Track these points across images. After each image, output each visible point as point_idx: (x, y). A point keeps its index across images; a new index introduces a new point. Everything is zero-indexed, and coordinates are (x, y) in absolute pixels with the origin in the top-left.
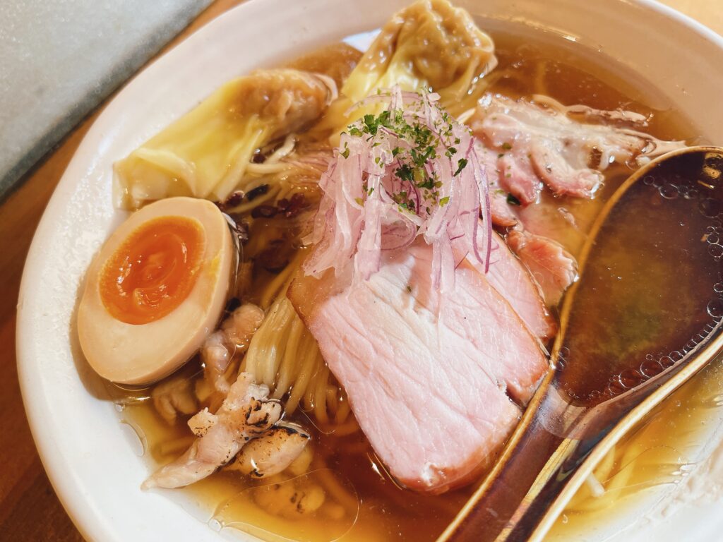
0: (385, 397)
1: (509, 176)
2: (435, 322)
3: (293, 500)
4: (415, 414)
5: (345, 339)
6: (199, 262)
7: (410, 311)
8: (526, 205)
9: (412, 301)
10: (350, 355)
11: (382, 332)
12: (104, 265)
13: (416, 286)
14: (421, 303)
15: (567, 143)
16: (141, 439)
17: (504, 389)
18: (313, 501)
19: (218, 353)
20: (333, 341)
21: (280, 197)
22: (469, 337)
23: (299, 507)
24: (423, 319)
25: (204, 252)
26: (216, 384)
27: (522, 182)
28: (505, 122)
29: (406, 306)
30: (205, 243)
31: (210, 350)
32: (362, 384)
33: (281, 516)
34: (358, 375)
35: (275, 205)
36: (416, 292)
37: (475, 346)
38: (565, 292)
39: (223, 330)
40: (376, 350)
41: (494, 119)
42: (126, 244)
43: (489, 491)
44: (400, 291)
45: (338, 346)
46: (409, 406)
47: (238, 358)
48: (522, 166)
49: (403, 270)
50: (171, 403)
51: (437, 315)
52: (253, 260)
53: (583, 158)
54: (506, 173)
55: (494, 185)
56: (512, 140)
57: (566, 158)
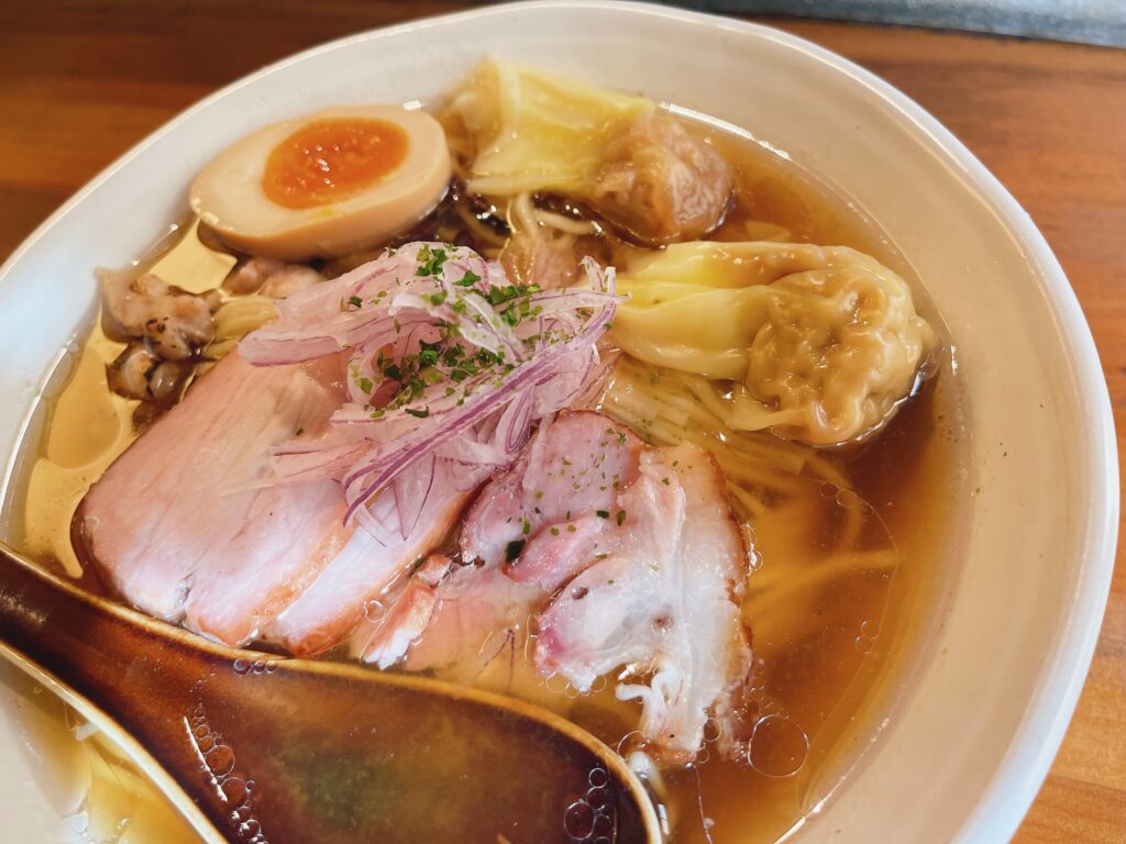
1: (556, 533)
8: (506, 570)
15: (662, 621)
28: (666, 502)
41: (666, 481)
48: (583, 551)
54: (561, 527)
55: (537, 516)
56: (634, 522)
57: (627, 625)
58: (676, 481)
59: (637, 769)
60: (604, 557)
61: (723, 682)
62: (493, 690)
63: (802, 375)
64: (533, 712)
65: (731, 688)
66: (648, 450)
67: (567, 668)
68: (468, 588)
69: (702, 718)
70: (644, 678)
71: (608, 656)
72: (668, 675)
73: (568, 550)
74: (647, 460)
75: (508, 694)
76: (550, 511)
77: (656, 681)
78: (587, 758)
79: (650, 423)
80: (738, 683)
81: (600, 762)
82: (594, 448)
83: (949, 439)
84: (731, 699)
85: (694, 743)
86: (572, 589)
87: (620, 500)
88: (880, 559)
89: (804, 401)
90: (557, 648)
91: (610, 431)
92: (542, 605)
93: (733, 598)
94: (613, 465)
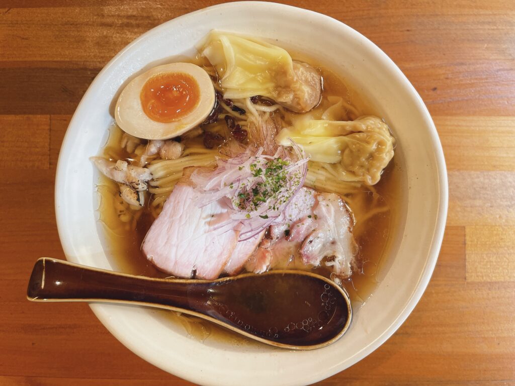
0: (166, 229)
1: (298, 226)
2: (205, 232)
3: (121, 211)
4: (166, 243)
5: (178, 202)
6: (180, 118)
7: (204, 221)
8: (287, 239)
9: (209, 219)
10: (174, 207)
11: (188, 215)
12: (159, 74)
13: (216, 218)
14: (210, 223)
15: (333, 243)
16: (107, 143)
17: (194, 269)
18: (125, 218)
19: (153, 149)
20: (176, 197)
21: (241, 123)
22: (207, 247)
23: (119, 215)
24: (204, 227)
25: (186, 116)
26: (143, 156)
27: (298, 233)
28: (329, 211)
29: (204, 219)
30: (191, 114)
31: (152, 145)
32: (166, 218)
33: (115, 209)
34: (168, 215)
35: (236, 124)
36: (213, 219)
37: (205, 251)
38: (252, 272)
39: (165, 143)
40: (181, 216)
41: (327, 205)
42: (174, 74)
43: (151, 282)
44: (210, 213)
45: (175, 201)
46: (168, 239)
47: (158, 157)
48: (308, 229)
49: (219, 210)
50: (127, 142)
51: (208, 232)
52: (204, 133)
53: (329, 253)
54: (299, 224)
55: (291, 222)
56: (320, 219)
57: (324, 245)
58: (330, 205)
59: (336, 283)
60: (314, 230)
61: (352, 254)
62: (291, 269)
63: (362, 166)
64: (304, 273)
65: (354, 255)
66: (319, 195)
67: (312, 262)
68: (275, 245)
69: (349, 266)
70: (333, 258)
71: (320, 255)
72: (340, 257)
73: (303, 229)
74: (320, 198)
75: (296, 269)
76: (295, 219)
77: (337, 260)
78: (322, 283)
79: (314, 182)
80: (356, 254)
81: (326, 283)
82: (303, 198)
84: (355, 259)
85: (349, 273)
86: (309, 240)
87: (315, 213)
88: (385, 209)
89: (364, 175)
90: (308, 257)
91: (306, 192)
92: (300, 245)
93: (350, 232)
94: (310, 201)
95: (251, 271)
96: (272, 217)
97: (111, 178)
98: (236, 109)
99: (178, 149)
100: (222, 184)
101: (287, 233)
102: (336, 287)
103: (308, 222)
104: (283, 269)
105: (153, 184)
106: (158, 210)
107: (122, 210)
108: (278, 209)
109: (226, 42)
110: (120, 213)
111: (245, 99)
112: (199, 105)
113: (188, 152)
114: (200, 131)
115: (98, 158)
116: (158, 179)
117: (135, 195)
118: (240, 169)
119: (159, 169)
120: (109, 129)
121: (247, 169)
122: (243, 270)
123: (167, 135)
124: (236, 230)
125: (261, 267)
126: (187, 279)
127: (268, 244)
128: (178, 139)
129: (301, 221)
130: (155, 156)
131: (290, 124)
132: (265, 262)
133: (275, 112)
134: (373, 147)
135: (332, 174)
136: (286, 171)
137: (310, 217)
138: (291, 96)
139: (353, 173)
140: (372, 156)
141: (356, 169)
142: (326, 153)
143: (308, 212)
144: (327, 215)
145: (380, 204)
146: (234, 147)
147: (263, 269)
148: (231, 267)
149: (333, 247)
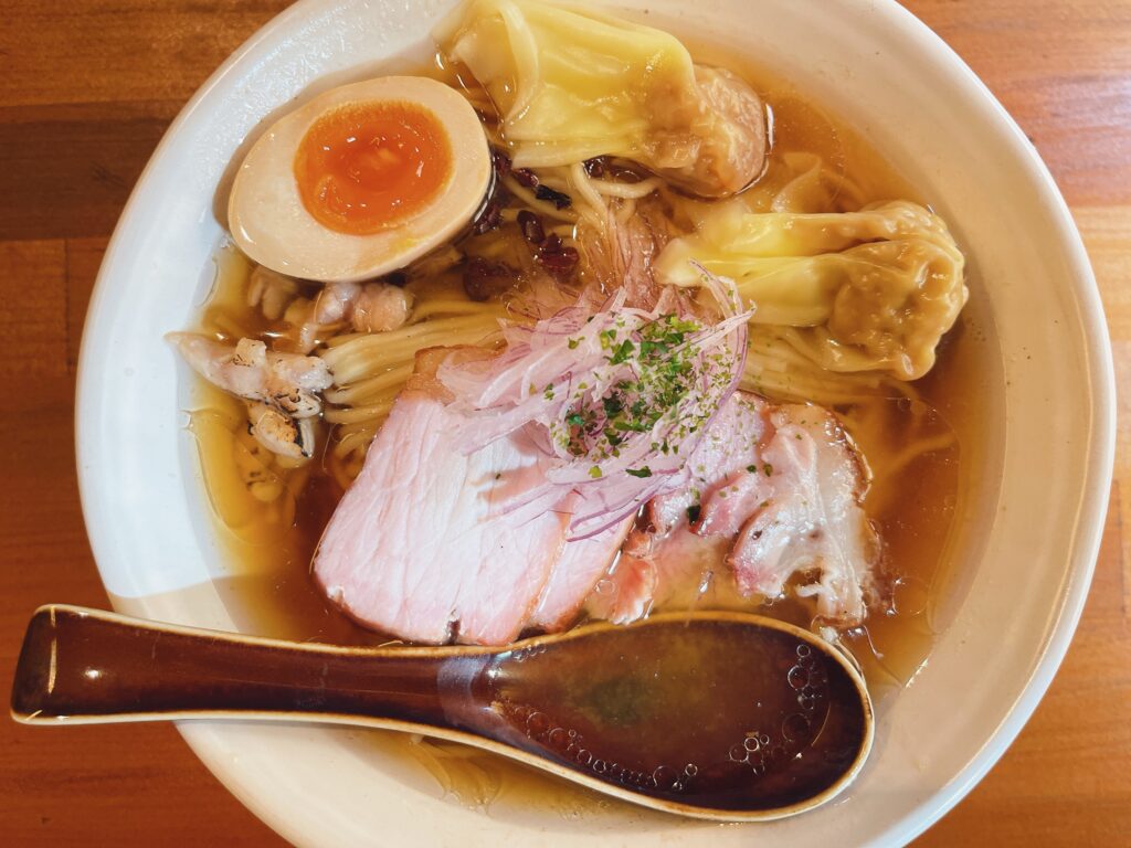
0: (376, 516)
1: (723, 495)
2: (479, 521)
3: (252, 474)
4: (378, 552)
5: (406, 444)
6: (403, 221)
7: (475, 491)
8: (693, 531)
9: (489, 485)
10: (394, 461)
11: (434, 476)
12: (341, 105)
13: (507, 482)
14: (490, 496)
15: (816, 535)
16: (212, 291)
17: (453, 620)
18: (265, 492)
19: (332, 307)
20: (398, 432)
21: (560, 230)
22: (485, 560)
23: (250, 484)
24: (475, 507)
25: (417, 216)
26: (306, 325)
27: (723, 514)
28: (802, 453)
29: (477, 484)
30: (430, 208)
31: (330, 297)
32: (374, 487)
33: (239, 468)
34: (380, 477)
35: (548, 233)
36: (500, 484)
37: (480, 572)
38: (606, 620)
39: (364, 291)
40: (413, 481)
41: (799, 437)
42: (381, 107)
43: (343, 657)
44: (490, 470)
45: (397, 440)
46: (381, 542)
47: (345, 327)
48: (748, 502)
49: (514, 459)
50: (263, 291)
51: (488, 518)
52: (465, 259)
53: (804, 562)
54: (725, 490)
55: (703, 484)
56: (779, 473)
57: (792, 544)
58: (806, 435)
59: (828, 639)
60: (765, 504)
61: (864, 563)
62: (706, 609)
63: (885, 330)
64: (741, 618)
65: (870, 566)
66: (775, 411)
67: (762, 589)
68: (664, 547)
69: (860, 593)
70: (815, 576)
71: (782, 570)
72: (834, 573)
73: (736, 501)
74: (778, 420)
75: (716, 608)
76: (712, 476)
77: (826, 580)
78: (791, 641)
79: (759, 378)
80: (875, 563)
81: (800, 641)
82: (733, 419)
83: (976, 339)
84: (874, 575)
85: (860, 612)
86: (751, 532)
87: (765, 458)
88: (943, 441)
89: (891, 354)
90: (750, 576)
91: (741, 403)
92: (730, 546)
93: (858, 505)
94: (752, 428)
95: (603, 618)
96: (661, 472)
97: (225, 386)
98: (546, 194)
99: (396, 304)
100: (524, 390)
101: (695, 515)
102: (828, 651)
103: (749, 483)
104: (684, 609)
105: (335, 398)
106: (351, 468)
107: (256, 469)
108: (676, 449)
109: (515, 19)
110: (250, 479)
111: (568, 166)
112: (451, 184)
113: (424, 309)
114: (454, 256)
115: (188, 335)
116: (348, 385)
117: (289, 429)
118: (572, 345)
119: (349, 358)
120: (215, 260)
121: (592, 345)
122: (580, 616)
123: (367, 267)
124: (561, 512)
125: (630, 608)
126: (436, 646)
127: (646, 547)
128: (396, 279)
129: (729, 480)
130: (338, 326)
131: (688, 228)
132: (638, 594)
133: (648, 199)
134: (917, 278)
135: (805, 357)
136: (693, 348)
137: (752, 469)
138: (693, 153)
139: (862, 350)
140: (912, 302)
141: (871, 337)
142: (787, 300)
143: (746, 458)
144: (798, 463)
145: (931, 428)
146: (547, 292)
147: (636, 612)
148: (549, 610)
149: (816, 546)
